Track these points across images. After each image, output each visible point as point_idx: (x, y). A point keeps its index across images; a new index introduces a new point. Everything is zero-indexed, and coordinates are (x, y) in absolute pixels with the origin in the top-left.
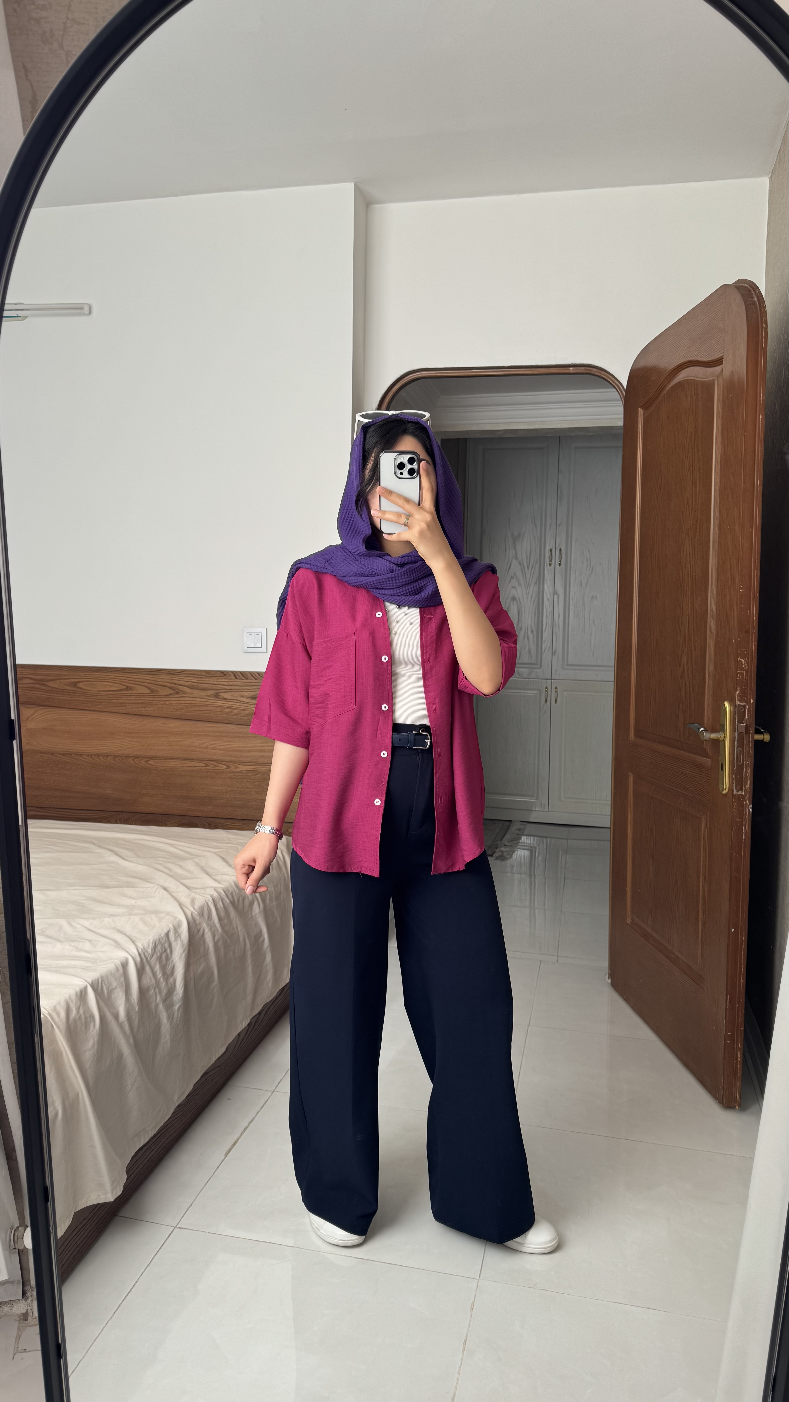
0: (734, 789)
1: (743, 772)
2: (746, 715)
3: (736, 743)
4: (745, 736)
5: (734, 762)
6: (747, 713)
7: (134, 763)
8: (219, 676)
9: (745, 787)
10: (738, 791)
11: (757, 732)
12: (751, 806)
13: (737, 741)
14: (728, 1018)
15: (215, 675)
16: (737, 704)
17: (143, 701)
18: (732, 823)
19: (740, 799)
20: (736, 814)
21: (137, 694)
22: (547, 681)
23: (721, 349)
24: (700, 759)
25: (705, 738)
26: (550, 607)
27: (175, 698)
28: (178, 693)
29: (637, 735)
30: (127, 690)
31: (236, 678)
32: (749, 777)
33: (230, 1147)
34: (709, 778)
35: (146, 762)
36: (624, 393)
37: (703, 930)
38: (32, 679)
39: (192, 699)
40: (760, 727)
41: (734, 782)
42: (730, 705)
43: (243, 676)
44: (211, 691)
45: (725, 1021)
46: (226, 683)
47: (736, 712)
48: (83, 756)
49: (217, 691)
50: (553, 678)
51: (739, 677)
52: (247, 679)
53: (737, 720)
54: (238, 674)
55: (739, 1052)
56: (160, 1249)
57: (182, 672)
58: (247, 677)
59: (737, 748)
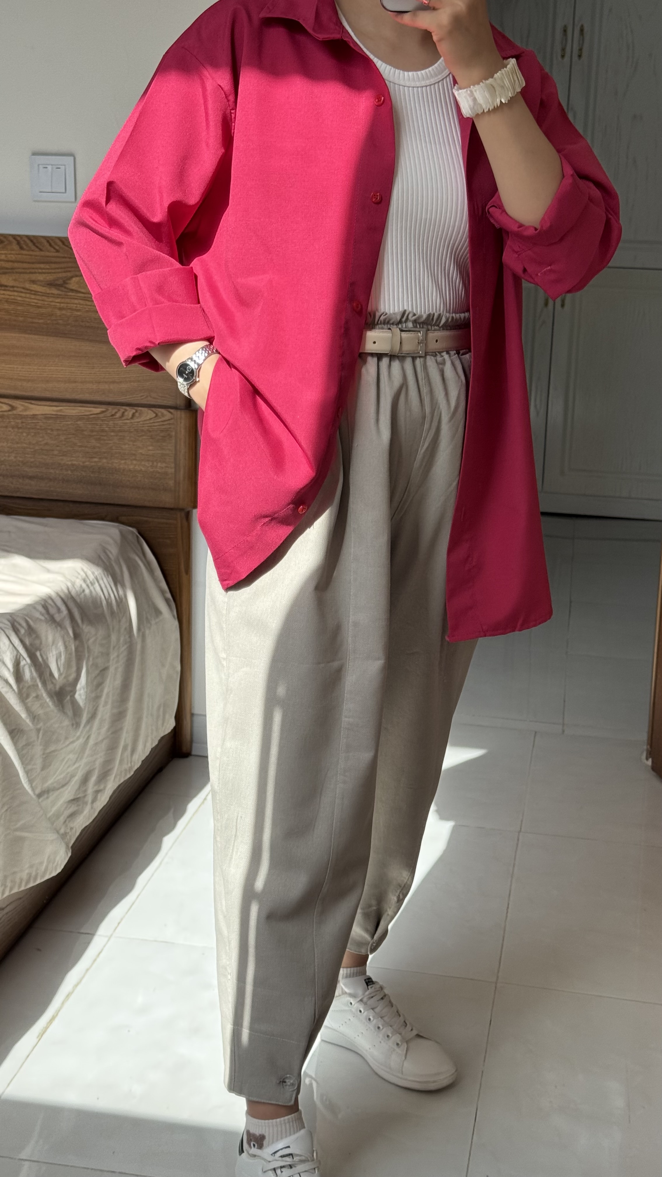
31: (22, 248)
43: (34, 244)
46: (3, 257)
52: (41, 250)
54: (24, 241)
58: (41, 247)
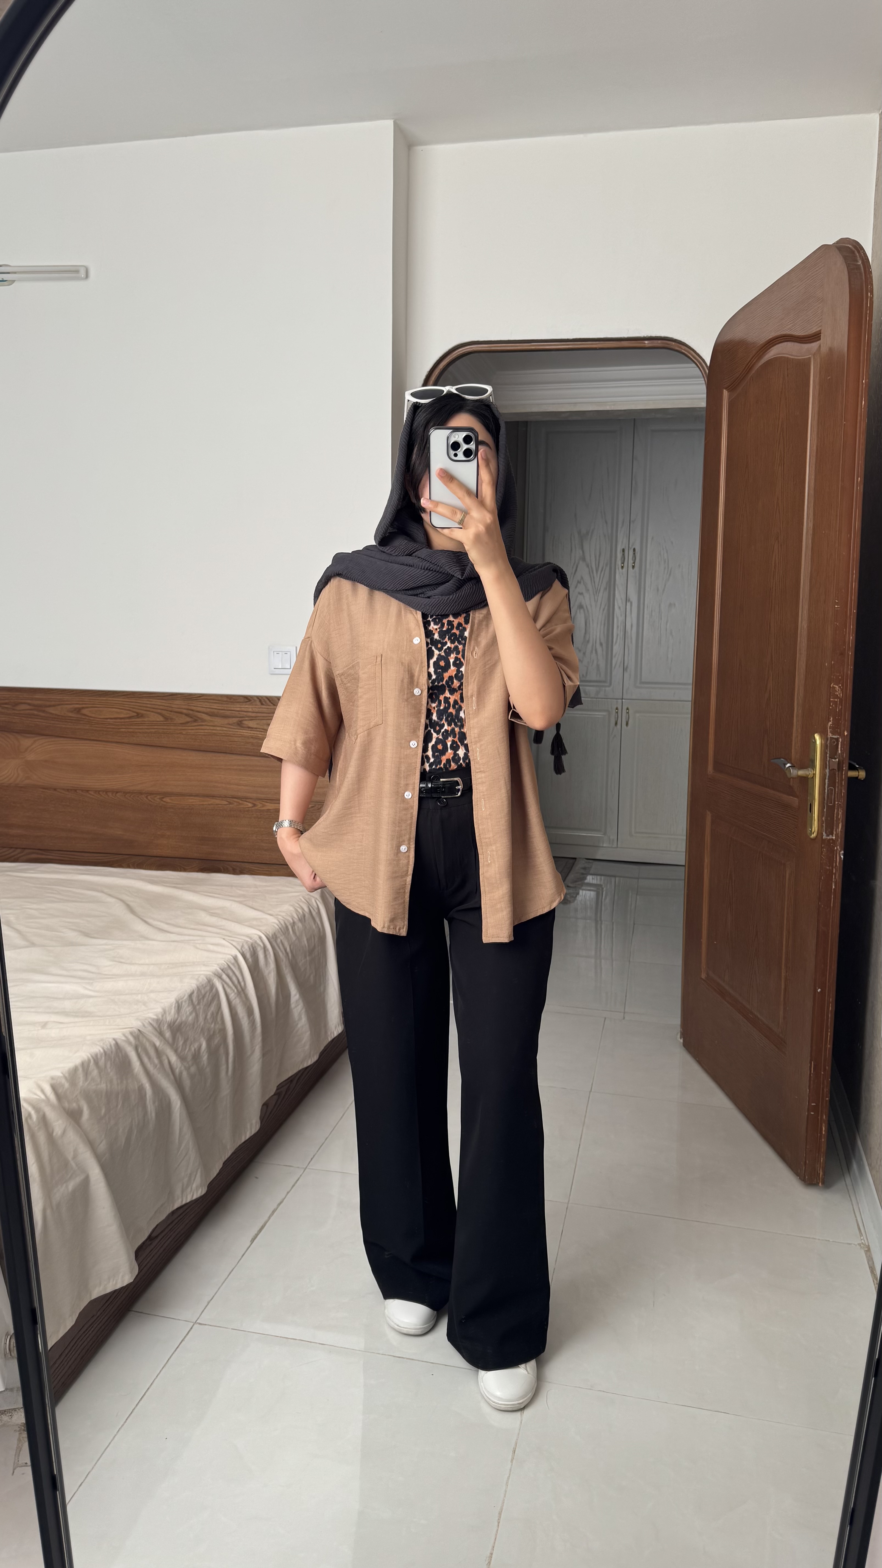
0: (824, 833)
1: (834, 814)
2: (839, 750)
3: (827, 781)
4: (837, 773)
5: (824, 803)
6: (840, 746)
7: (147, 800)
8: (242, 701)
9: (836, 831)
10: (828, 835)
11: (852, 768)
12: (843, 852)
13: (828, 779)
14: (812, 1087)
15: (237, 701)
16: (829, 737)
17: (156, 730)
18: (820, 871)
19: (830, 844)
20: (825, 861)
21: (149, 722)
22: (617, 702)
23: (819, 322)
24: (786, 798)
25: (792, 776)
26: (621, 615)
27: (191, 726)
28: (195, 721)
29: (716, 768)
30: (138, 718)
31: (262, 704)
32: (841, 820)
33: (256, 1233)
34: (796, 820)
35: (161, 799)
36: (707, 371)
37: (785, 989)
38: (29, 704)
39: (212, 728)
40: (855, 762)
41: (824, 825)
42: (821, 737)
44: (234, 719)
45: (808, 1090)
46: (250, 710)
47: (827, 745)
48: (90, 792)
49: (241, 719)
50: (624, 698)
51: (832, 706)
53: (828, 755)
54: (264, 699)
55: (824, 1124)
56: (178, 1347)
57: (200, 697)
59: (828, 788)
